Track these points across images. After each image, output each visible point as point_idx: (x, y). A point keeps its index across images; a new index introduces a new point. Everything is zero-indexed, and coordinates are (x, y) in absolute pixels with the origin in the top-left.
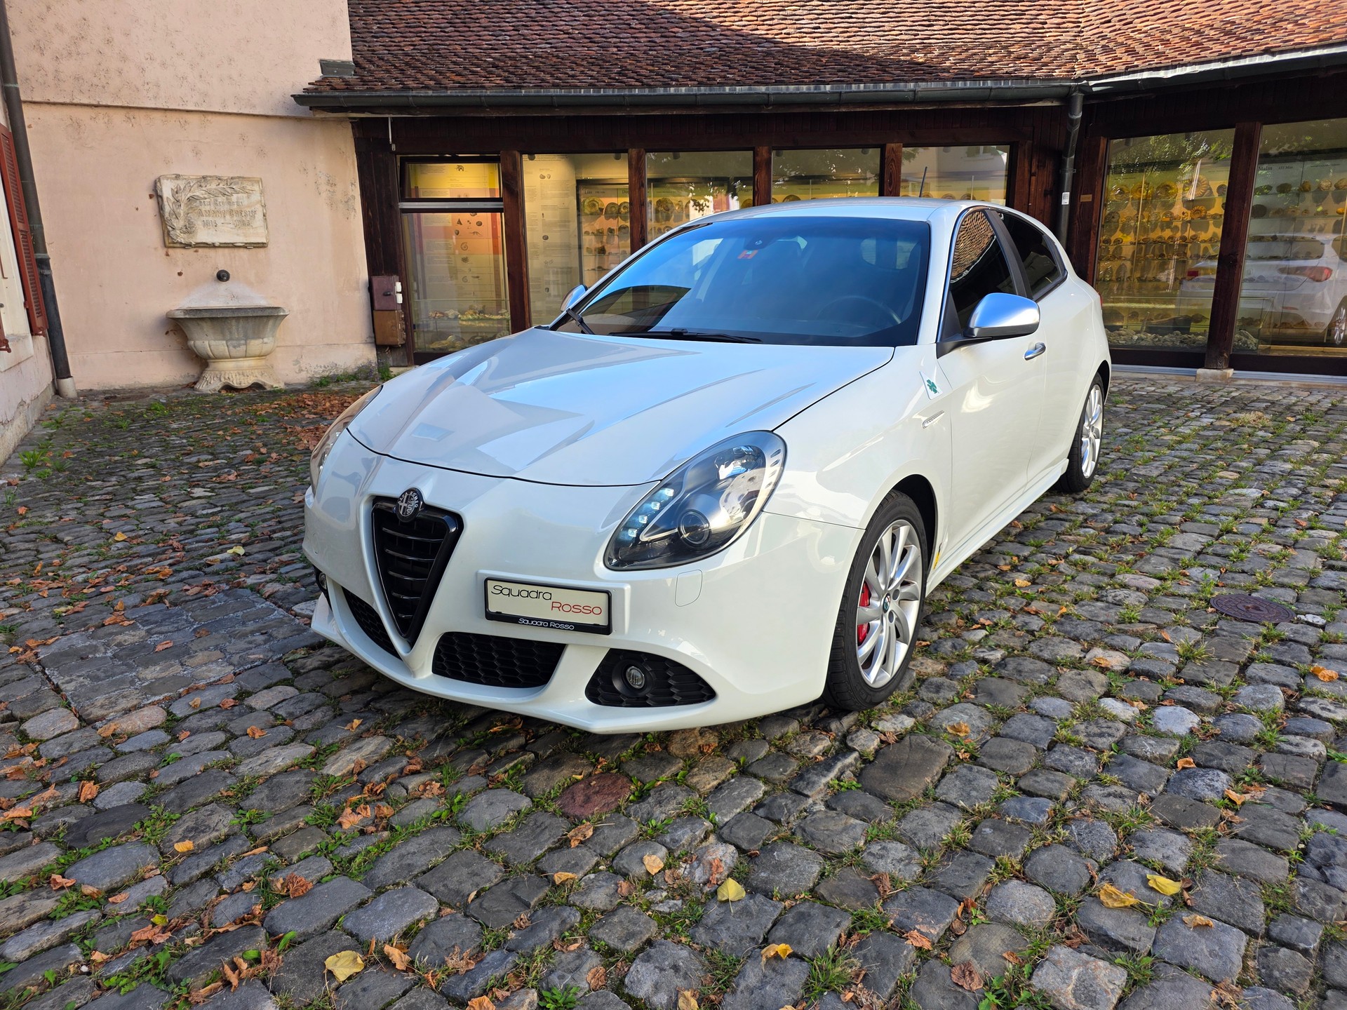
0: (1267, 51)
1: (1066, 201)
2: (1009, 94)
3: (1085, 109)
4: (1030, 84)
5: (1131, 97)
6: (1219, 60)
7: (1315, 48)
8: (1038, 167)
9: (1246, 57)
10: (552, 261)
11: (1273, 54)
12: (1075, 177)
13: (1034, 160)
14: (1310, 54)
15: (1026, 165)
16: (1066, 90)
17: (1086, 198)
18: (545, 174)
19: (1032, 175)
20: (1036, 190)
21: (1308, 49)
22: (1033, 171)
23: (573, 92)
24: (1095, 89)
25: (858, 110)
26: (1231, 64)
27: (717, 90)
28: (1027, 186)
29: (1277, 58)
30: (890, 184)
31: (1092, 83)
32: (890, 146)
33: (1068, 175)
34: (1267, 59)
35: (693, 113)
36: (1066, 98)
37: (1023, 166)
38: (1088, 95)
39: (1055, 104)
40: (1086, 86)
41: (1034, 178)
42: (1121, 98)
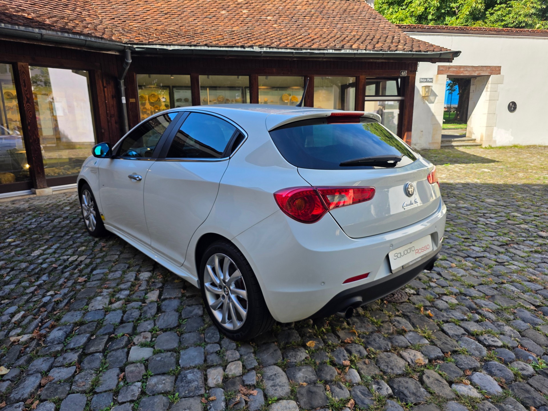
0: (206, 45)
1: (124, 101)
2: (96, 45)
3: (132, 58)
5: (153, 56)
6: (188, 45)
7: (223, 47)
8: (106, 84)
9: (198, 46)
11: (208, 47)
12: (126, 90)
13: (104, 80)
14: (221, 49)
15: (101, 82)
16: (123, 48)
17: (132, 100)
19: (104, 87)
20: (108, 95)
21: (220, 47)
22: (105, 85)
24: (137, 49)
26: (193, 48)
28: (103, 93)
29: (210, 49)
30: (25, 86)
31: (135, 46)
32: (20, 64)
33: (123, 88)
34: (206, 48)
36: (123, 51)
37: (99, 82)
38: (133, 52)
39: (117, 54)
40: (133, 47)
41: (106, 89)
42: (148, 56)
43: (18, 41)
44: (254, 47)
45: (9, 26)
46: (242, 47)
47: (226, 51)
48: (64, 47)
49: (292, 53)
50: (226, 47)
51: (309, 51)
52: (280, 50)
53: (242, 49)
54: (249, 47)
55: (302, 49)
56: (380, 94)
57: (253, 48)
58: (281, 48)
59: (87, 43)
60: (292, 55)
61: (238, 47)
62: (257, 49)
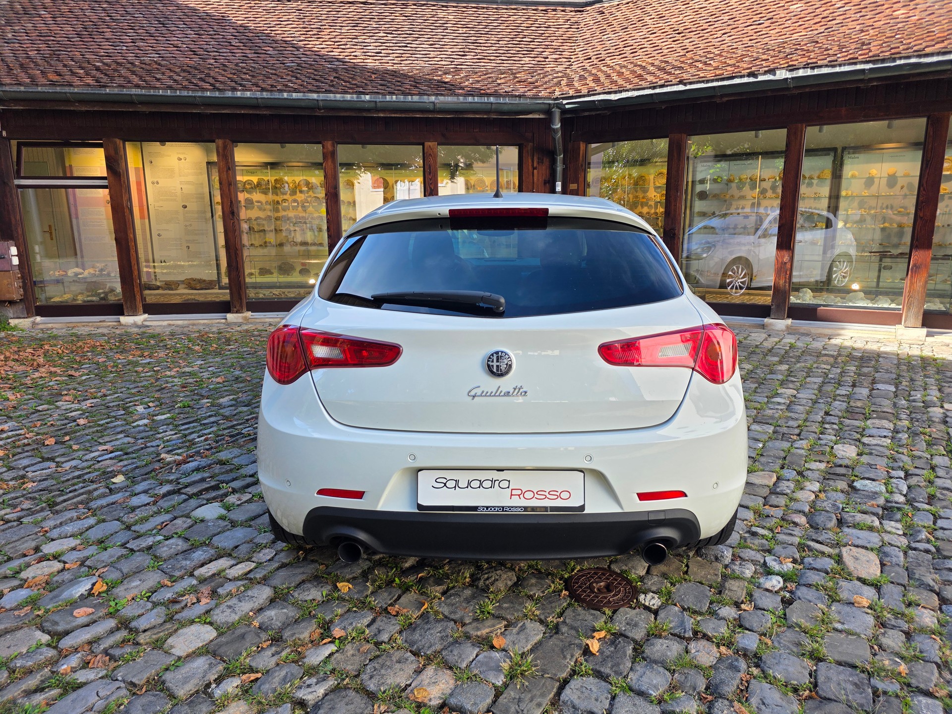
0: (681, 82)
1: (560, 189)
2: (506, 108)
3: (563, 121)
4: (522, 101)
5: (594, 113)
6: (650, 88)
7: (712, 81)
8: (538, 163)
9: (667, 86)
10: (191, 225)
11: (685, 84)
12: (565, 171)
13: (535, 158)
14: (710, 85)
15: (530, 161)
16: (547, 106)
17: (573, 187)
18: (182, 156)
19: (534, 168)
20: (538, 180)
21: (708, 81)
22: (535, 165)
23: (152, 92)
24: (567, 106)
25: (393, 115)
26: (658, 91)
27: (277, 95)
28: (531, 177)
29: (689, 87)
30: (430, 173)
31: (565, 102)
32: (427, 144)
33: (559, 168)
34: (681, 88)
35: (258, 112)
36: (548, 112)
37: (528, 161)
38: (564, 111)
39: (542, 116)
40: (561, 104)
41: (535, 171)
42: (587, 114)
43: (411, 115)
44: (778, 72)
45: (401, 98)
46: (751, 74)
47: (714, 87)
48: (466, 116)
49: (863, 71)
50: (717, 80)
52: (837, 69)
53: (752, 80)
54: (766, 73)
57: (775, 75)
58: (840, 65)
59: (494, 106)
60: (862, 77)
61: (741, 77)
62: (781, 75)
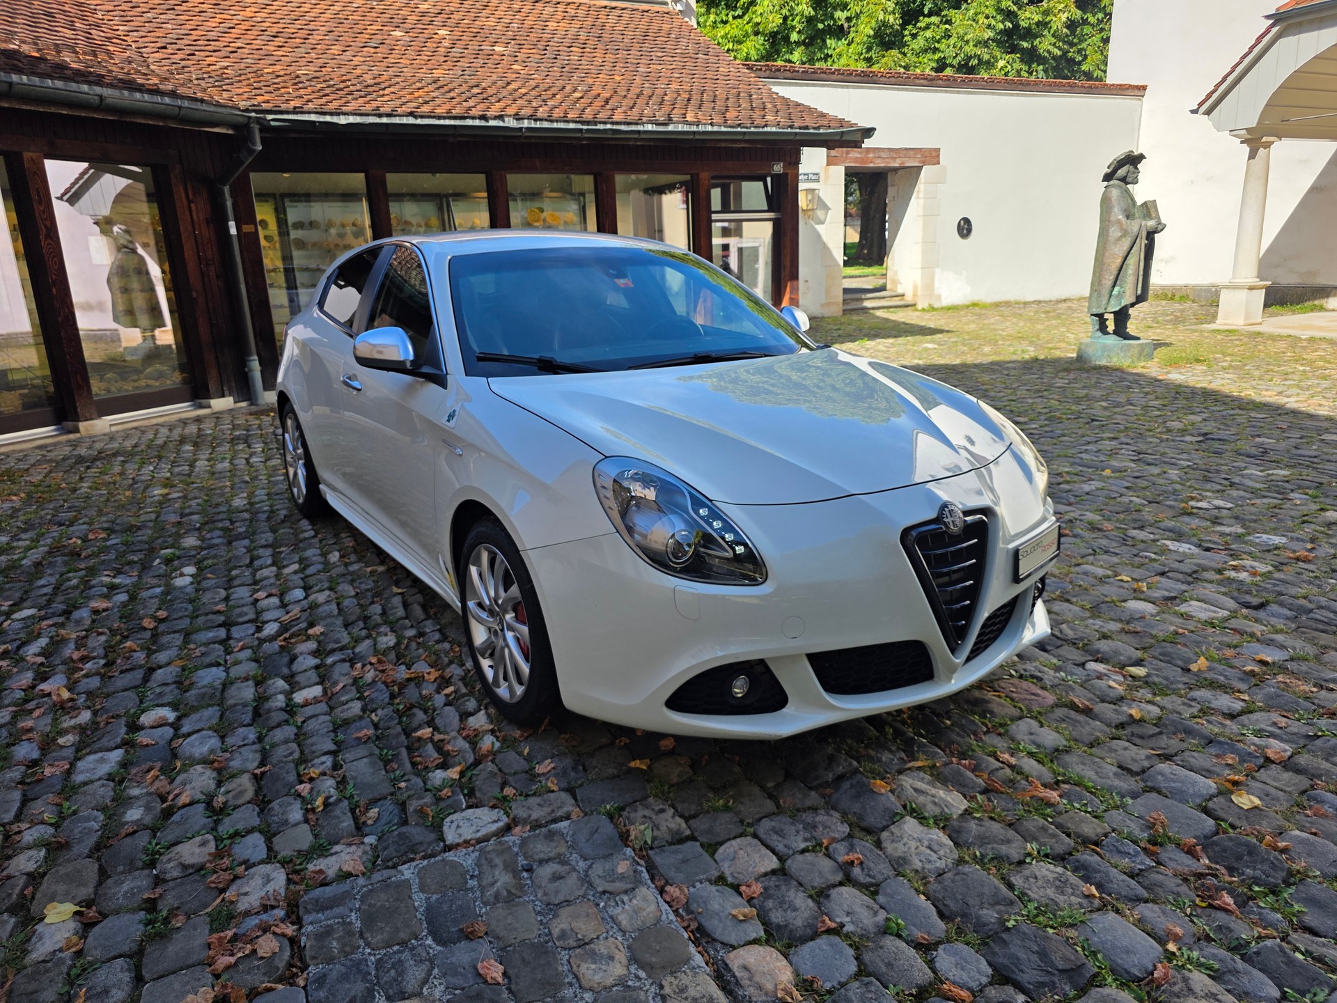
1: (233, 231)
2: (197, 116)
3: (263, 141)
4: (191, 104)
6: (375, 115)
7: (444, 118)
8: (194, 194)
9: (395, 116)
11: (416, 117)
12: (235, 206)
13: (189, 186)
14: (442, 122)
16: (246, 120)
17: (247, 228)
19: (189, 202)
20: (198, 217)
21: (439, 118)
22: (191, 197)
24: (273, 123)
26: (385, 120)
28: (187, 213)
29: (419, 121)
30: (40, 202)
31: (270, 117)
32: (27, 155)
33: (229, 203)
34: (411, 120)
36: (242, 128)
37: (180, 191)
38: (265, 127)
39: (230, 132)
40: (265, 119)
41: (193, 205)
42: (294, 135)
43: (53, 110)
44: (506, 119)
45: (36, 80)
46: (483, 117)
47: (455, 126)
48: (133, 120)
49: (581, 130)
50: (450, 118)
51: (609, 126)
52: (555, 125)
53: (483, 123)
54: (496, 118)
55: (596, 123)
56: (732, 209)
57: (504, 121)
58: (557, 121)
59: (182, 112)
60: (579, 135)
61: (473, 118)
62: (511, 123)
